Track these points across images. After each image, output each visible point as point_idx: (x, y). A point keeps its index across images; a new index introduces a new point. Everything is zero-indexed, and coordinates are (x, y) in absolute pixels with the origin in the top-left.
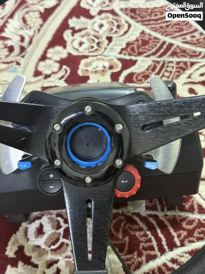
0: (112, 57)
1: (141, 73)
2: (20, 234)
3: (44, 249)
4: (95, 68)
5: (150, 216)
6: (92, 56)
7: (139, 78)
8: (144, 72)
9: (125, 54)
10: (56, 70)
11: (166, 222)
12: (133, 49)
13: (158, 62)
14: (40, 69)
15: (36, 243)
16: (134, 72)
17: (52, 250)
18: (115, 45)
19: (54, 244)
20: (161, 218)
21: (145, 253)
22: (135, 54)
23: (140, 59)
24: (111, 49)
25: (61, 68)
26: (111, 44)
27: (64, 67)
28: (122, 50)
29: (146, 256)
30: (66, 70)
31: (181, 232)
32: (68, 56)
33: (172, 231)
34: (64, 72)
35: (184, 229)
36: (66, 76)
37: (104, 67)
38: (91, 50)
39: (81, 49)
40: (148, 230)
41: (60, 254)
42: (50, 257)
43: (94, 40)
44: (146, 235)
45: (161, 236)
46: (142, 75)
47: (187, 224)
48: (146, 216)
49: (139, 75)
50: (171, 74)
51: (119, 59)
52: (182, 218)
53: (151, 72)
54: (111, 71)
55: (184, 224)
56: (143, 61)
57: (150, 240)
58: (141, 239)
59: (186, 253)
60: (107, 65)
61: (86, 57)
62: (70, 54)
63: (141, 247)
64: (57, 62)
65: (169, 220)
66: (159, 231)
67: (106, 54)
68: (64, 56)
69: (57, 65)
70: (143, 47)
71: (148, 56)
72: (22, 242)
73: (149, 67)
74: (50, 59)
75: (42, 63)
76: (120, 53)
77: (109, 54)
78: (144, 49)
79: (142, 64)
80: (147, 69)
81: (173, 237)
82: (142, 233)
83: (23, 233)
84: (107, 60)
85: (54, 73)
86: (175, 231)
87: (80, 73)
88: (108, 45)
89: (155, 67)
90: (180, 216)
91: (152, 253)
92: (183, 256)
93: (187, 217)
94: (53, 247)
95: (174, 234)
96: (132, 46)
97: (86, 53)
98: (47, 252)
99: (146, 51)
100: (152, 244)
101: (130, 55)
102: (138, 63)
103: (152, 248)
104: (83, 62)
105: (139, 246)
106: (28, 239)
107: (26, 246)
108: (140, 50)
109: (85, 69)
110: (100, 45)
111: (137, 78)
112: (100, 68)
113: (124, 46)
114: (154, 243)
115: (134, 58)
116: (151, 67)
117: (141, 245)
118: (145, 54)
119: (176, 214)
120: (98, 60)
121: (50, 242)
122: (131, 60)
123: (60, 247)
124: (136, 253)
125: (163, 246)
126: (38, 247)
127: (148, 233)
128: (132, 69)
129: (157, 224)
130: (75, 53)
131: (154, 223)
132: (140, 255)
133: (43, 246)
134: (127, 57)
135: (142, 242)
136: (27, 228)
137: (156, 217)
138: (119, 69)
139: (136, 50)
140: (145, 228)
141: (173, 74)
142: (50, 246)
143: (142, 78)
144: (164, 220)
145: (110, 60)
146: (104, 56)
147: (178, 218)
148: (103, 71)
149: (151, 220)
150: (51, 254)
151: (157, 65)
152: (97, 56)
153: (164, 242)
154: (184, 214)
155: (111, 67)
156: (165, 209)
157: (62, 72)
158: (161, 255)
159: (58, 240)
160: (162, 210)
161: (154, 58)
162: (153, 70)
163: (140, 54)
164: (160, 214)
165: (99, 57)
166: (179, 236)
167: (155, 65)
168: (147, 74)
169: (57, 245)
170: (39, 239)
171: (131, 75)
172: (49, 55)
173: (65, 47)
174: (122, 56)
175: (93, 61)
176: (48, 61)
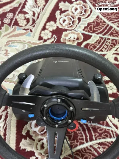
0: (79, 32)
1: (93, 45)
2: (28, 125)
3: (38, 133)
4: (69, 38)
5: (84, 124)
6: (69, 30)
8: (94, 44)
9: (86, 31)
10: (50, 37)
11: (91, 128)
12: (90, 28)
13: (102, 38)
14: (42, 35)
15: (35, 130)
18: (81, 24)
19: (42, 131)
20: (89, 126)
21: (79, 141)
22: (91, 32)
23: (93, 35)
24: (80, 26)
25: (52, 36)
27: (54, 35)
28: (85, 27)
30: (55, 37)
31: (97, 134)
32: (57, 28)
33: (92, 132)
34: (54, 39)
35: (98, 133)
36: (54, 42)
37: (74, 38)
38: (69, 26)
39: (64, 24)
41: (44, 137)
42: (40, 137)
43: (71, 19)
44: (81, 133)
45: (88, 134)
47: (100, 130)
49: (91, 45)
50: (107, 47)
51: (83, 34)
52: (98, 127)
54: (77, 41)
55: (98, 130)
56: (95, 36)
57: (82, 136)
58: (79, 135)
59: (97, 143)
60: (76, 37)
61: (66, 30)
62: (58, 27)
63: (78, 138)
64: (51, 32)
66: (87, 132)
67: (76, 29)
68: (55, 28)
69: (51, 34)
70: (96, 27)
71: (98, 34)
72: (29, 129)
73: (97, 41)
74: (47, 29)
75: (43, 32)
76: (84, 30)
77: (78, 30)
78: (96, 28)
79: (94, 39)
80: (96, 42)
81: (93, 136)
82: (80, 132)
83: (29, 125)
84: (76, 34)
85: (49, 39)
86: (94, 133)
87: (62, 40)
88: (78, 23)
89: (100, 41)
90: (97, 126)
91: (82, 141)
92: (95, 145)
93: (100, 127)
94: (41, 133)
95: (93, 134)
96: (91, 26)
97: (66, 28)
98: (39, 135)
99: (98, 30)
100: (83, 137)
101: (89, 32)
102: (92, 37)
103: (83, 139)
104: (64, 33)
105: (77, 137)
106: (31, 128)
107: (30, 131)
108: (94, 29)
109: (64, 38)
110: (74, 23)
111: (90, 47)
112: (72, 39)
113: (86, 25)
114: (84, 137)
115: (90, 34)
116: (98, 41)
117: (79, 137)
118: (97, 32)
120: (72, 33)
122: (89, 35)
123: (44, 133)
124: (76, 141)
125: (88, 139)
126: (35, 132)
127: (82, 132)
128: (89, 41)
129: (87, 128)
130: (60, 27)
131: (86, 128)
133: (37, 132)
134: (87, 33)
135: (79, 136)
136: (31, 123)
137: (87, 125)
138: (81, 41)
139: (92, 30)
140: (81, 130)
142: (40, 132)
143: (92, 48)
145: (78, 34)
149: (85, 126)
150: (41, 136)
151: (102, 40)
152: (71, 30)
154: (99, 125)
155: (78, 39)
156: (91, 122)
158: (86, 143)
159: (44, 130)
161: (100, 35)
162: (99, 43)
163: (94, 32)
164: (89, 124)
166: (95, 135)
167: (100, 40)
168: (96, 45)
170: (36, 128)
171: (88, 44)
172: (47, 27)
173: (55, 22)
174: (84, 32)
175: (69, 33)
176: (46, 31)
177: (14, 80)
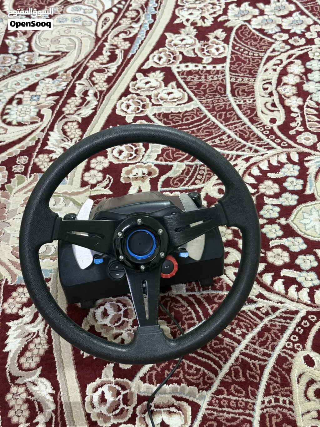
0: (149, 164)
1: (177, 178)
2: (90, 317)
3: (110, 326)
4: (135, 175)
5: (190, 296)
6: (132, 164)
7: (175, 182)
8: (179, 176)
9: (161, 161)
10: (100, 179)
11: (202, 299)
12: (168, 155)
13: (192, 166)
14: (86, 179)
15: (103, 323)
16: (171, 176)
17: (116, 327)
18: (151, 152)
19: (117, 322)
20: (198, 297)
21: (187, 322)
22: (171, 160)
23: (175, 164)
24: (149, 155)
25: (104, 177)
26: (148, 152)
27: (108, 176)
28: (159, 156)
29: (188, 324)
30: (109, 178)
31: (214, 305)
32: (110, 165)
33: (206, 305)
34: (108, 180)
35: (216, 303)
36: (110, 185)
37: (144, 174)
38: (130, 158)
39: (121, 157)
40: (188, 306)
41: (123, 329)
42: (115, 331)
43: (132, 148)
44: (187, 310)
45: (198, 309)
46: (177, 179)
47: (218, 299)
48: (187, 296)
49: (175, 179)
50: (203, 177)
51: (156, 165)
52: (214, 295)
53: (186, 176)
54: (150, 177)
55: (216, 300)
56: (178, 166)
57: (190, 313)
58: (184, 313)
60: (146, 171)
61: (127, 165)
62: (111, 163)
63: (184, 319)
64: (100, 171)
65: (204, 298)
66: (197, 306)
67: (144, 160)
68: (106, 165)
69: (101, 175)
70: (178, 152)
71: (182, 161)
72: (92, 323)
73: (183, 171)
74: (93, 169)
75: (87, 174)
76: (157, 159)
77: (147, 161)
78: (177, 154)
79: (177, 169)
80: (182, 174)
81: (208, 309)
82: (184, 309)
83: (92, 317)
84: (145, 167)
85: (99, 182)
86: (209, 305)
87: (122, 181)
88: (145, 152)
89: (189, 171)
90: (212, 294)
91: (192, 322)
93: (218, 294)
94: (116, 324)
95: (208, 307)
96: (168, 152)
97: (126, 162)
98: (112, 328)
99: (181, 156)
100: (192, 316)
101: (166, 161)
102: (173, 168)
103: (192, 319)
104: (124, 170)
105: (182, 318)
106: (97, 321)
107: (95, 326)
108: (175, 156)
109: (126, 176)
110: (138, 153)
111: (173, 182)
112: (140, 175)
113: (160, 152)
114: (194, 315)
115: (169, 163)
116: (185, 172)
117: (184, 317)
118: (180, 159)
119: (209, 293)
120: (138, 167)
121: (114, 321)
122: (167, 165)
123: (122, 324)
124: (180, 323)
125: (200, 316)
126: (106, 325)
127: (189, 308)
128: (170, 174)
129: (195, 301)
130: (115, 162)
131: (193, 300)
132: (183, 324)
133: (109, 325)
134: (163, 163)
135: (184, 315)
136: (95, 313)
137: (194, 296)
138: (156, 175)
139: (171, 157)
140: (186, 305)
141: (204, 176)
142: (114, 324)
143: (178, 182)
144: (200, 298)
145: (149, 167)
146: (142, 163)
147: (211, 296)
148: (143, 177)
149: (191, 298)
150: (116, 329)
151: (190, 169)
152: (136, 163)
153: (201, 314)
154: (215, 292)
155: (150, 174)
156: (201, 289)
157: (106, 181)
158: (199, 322)
159: (120, 319)
160: (199, 290)
161: (187, 162)
162: (187, 174)
163: (175, 159)
164: (197, 294)
165: (138, 164)
166: (212, 308)
167: (188, 169)
168: (182, 177)
169: (120, 322)
170: (105, 320)
171: (168, 179)
172: (92, 166)
173: (106, 157)
174: (159, 162)
175: (133, 168)
176: (92, 172)
177: (50, 254)
